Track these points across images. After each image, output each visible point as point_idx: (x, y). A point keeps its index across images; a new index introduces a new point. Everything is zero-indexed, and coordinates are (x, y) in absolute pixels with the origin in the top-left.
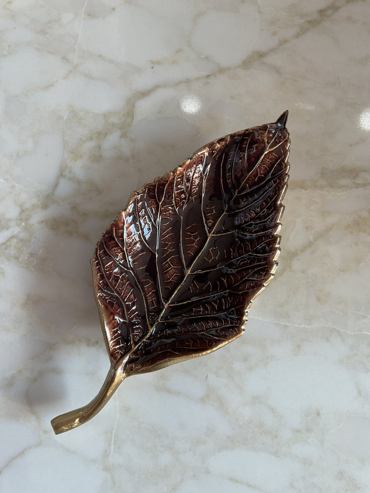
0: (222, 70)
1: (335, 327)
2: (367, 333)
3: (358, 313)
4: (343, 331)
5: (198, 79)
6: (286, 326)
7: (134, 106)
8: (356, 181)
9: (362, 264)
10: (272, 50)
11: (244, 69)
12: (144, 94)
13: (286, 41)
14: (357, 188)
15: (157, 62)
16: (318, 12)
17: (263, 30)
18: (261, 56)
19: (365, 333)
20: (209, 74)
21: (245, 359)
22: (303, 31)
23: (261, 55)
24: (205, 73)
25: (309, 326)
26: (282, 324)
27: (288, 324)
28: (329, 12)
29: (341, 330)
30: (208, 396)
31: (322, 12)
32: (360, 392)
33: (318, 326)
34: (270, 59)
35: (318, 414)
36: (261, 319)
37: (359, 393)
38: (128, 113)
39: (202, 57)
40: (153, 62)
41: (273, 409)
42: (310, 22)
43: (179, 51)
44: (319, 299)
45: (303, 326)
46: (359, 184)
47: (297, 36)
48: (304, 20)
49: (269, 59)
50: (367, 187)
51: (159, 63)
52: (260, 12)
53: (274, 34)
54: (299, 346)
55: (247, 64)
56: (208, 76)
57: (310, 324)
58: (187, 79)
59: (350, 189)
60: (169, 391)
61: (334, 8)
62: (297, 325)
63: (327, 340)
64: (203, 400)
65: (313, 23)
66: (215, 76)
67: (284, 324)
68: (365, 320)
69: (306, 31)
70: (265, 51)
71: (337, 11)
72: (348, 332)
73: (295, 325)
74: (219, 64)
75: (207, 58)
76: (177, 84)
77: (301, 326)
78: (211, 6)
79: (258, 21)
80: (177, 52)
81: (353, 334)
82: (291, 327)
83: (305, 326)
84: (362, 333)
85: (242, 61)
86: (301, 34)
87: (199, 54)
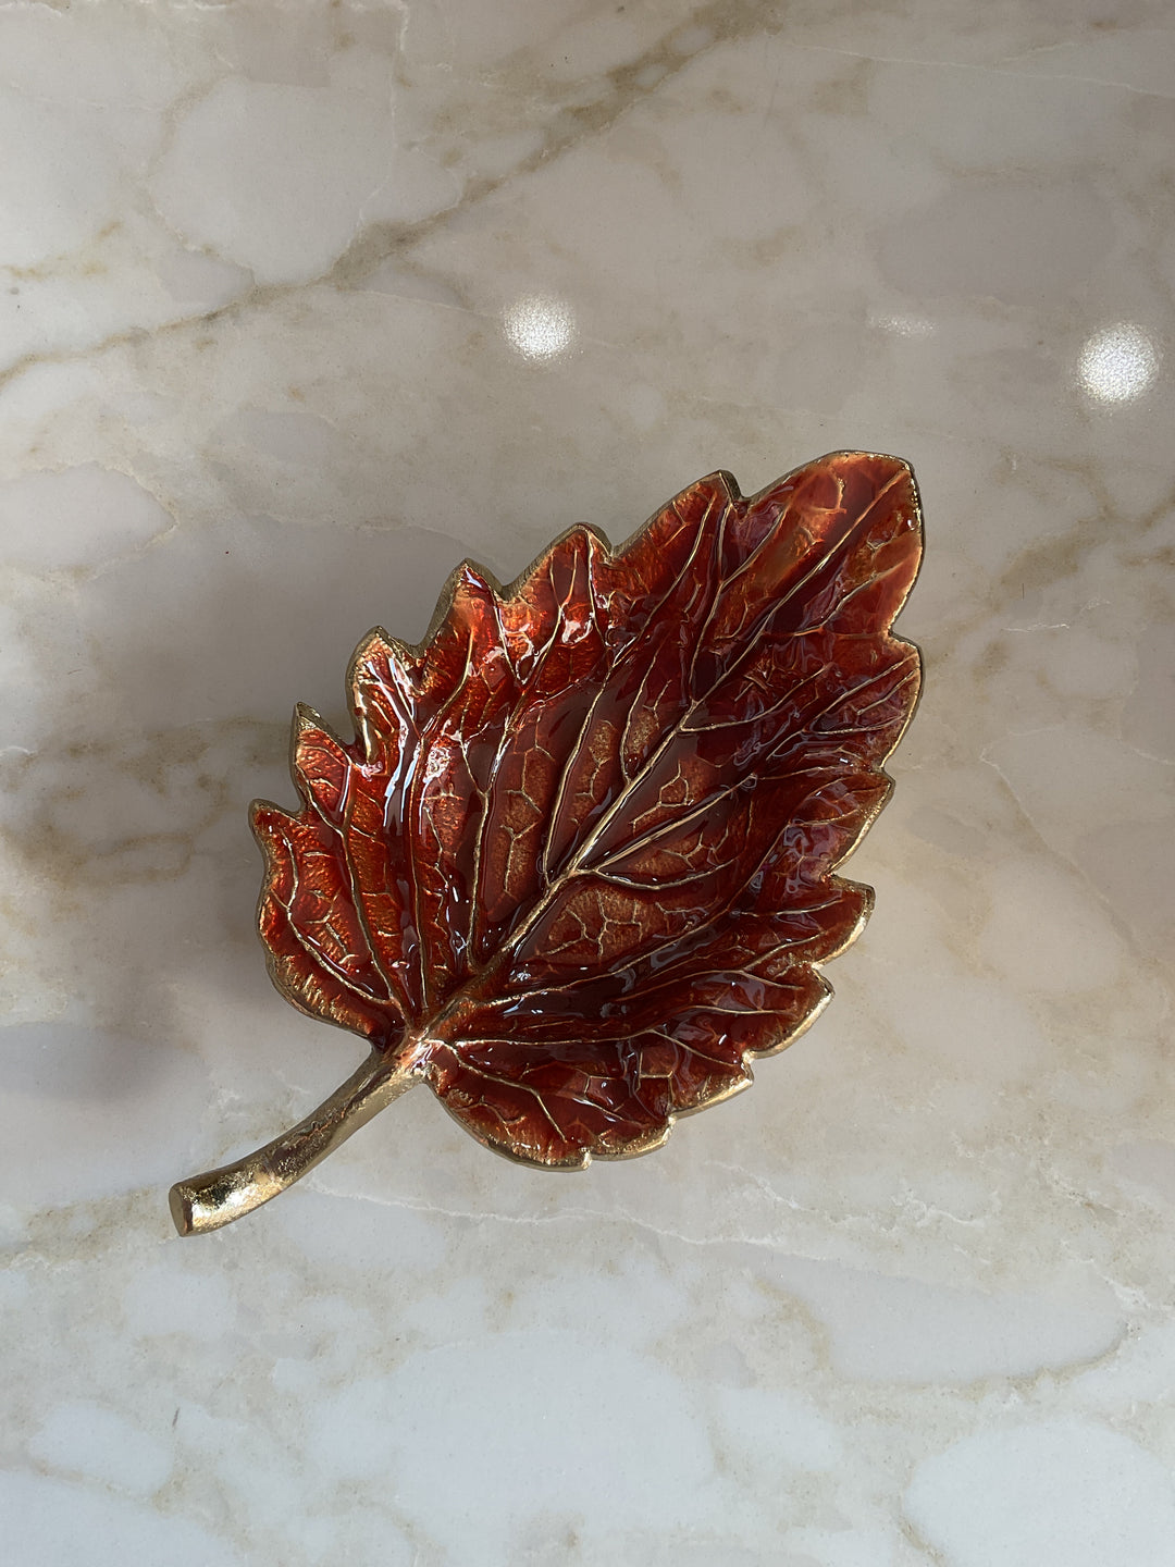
0: (259, 295)
1: (640, 1221)
2: (753, 1241)
3: (724, 1166)
4: (666, 1232)
5: (174, 327)
6: (463, 1223)
10: (444, 219)
11: (339, 289)
13: (492, 186)
15: (32, 271)
16: (609, 74)
17: (412, 145)
18: (402, 241)
19: (746, 1239)
20: (214, 311)
21: (316, 1349)
22: (555, 146)
23: (401, 238)
24: (202, 307)
25: (547, 1220)
26: (453, 1214)
27: (472, 1216)
28: (649, 76)
29: (659, 1231)
30: (179, 1486)
31: (624, 77)
32: (722, 1459)
33: (580, 1218)
34: (433, 253)
35: (571, 1540)
36: (376, 1200)
37: (720, 1459)
39: (192, 247)
40: (17, 273)
41: (408, 1526)
42: (578, 112)
43: (111, 228)
45: (527, 1221)
47: (533, 164)
48: (556, 108)
49: (431, 253)
51: (35, 273)
52: (402, 81)
53: (452, 158)
54: (510, 1295)
55: (349, 271)
56: (211, 317)
57: (552, 1212)
58: (135, 328)
60: (42, 1469)
61: (669, 59)
62: (505, 1218)
63: (611, 1267)
64: (162, 1498)
65: (591, 118)
66: (235, 316)
67: (459, 1214)
68: (744, 1194)
69: (565, 147)
70: (414, 221)
71: (676, 70)
72: (683, 1238)
73: (497, 1216)
74: (252, 273)
75: (209, 251)
76: (99, 348)
77: (518, 1221)
78: (231, 65)
79: (393, 114)
80: (105, 233)
81: (701, 1243)
82: (483, 1225)
83: (534, 1221)
84: (733, 1239)
85: (335, 261)
86: (547, 159)
87: (181, 238)
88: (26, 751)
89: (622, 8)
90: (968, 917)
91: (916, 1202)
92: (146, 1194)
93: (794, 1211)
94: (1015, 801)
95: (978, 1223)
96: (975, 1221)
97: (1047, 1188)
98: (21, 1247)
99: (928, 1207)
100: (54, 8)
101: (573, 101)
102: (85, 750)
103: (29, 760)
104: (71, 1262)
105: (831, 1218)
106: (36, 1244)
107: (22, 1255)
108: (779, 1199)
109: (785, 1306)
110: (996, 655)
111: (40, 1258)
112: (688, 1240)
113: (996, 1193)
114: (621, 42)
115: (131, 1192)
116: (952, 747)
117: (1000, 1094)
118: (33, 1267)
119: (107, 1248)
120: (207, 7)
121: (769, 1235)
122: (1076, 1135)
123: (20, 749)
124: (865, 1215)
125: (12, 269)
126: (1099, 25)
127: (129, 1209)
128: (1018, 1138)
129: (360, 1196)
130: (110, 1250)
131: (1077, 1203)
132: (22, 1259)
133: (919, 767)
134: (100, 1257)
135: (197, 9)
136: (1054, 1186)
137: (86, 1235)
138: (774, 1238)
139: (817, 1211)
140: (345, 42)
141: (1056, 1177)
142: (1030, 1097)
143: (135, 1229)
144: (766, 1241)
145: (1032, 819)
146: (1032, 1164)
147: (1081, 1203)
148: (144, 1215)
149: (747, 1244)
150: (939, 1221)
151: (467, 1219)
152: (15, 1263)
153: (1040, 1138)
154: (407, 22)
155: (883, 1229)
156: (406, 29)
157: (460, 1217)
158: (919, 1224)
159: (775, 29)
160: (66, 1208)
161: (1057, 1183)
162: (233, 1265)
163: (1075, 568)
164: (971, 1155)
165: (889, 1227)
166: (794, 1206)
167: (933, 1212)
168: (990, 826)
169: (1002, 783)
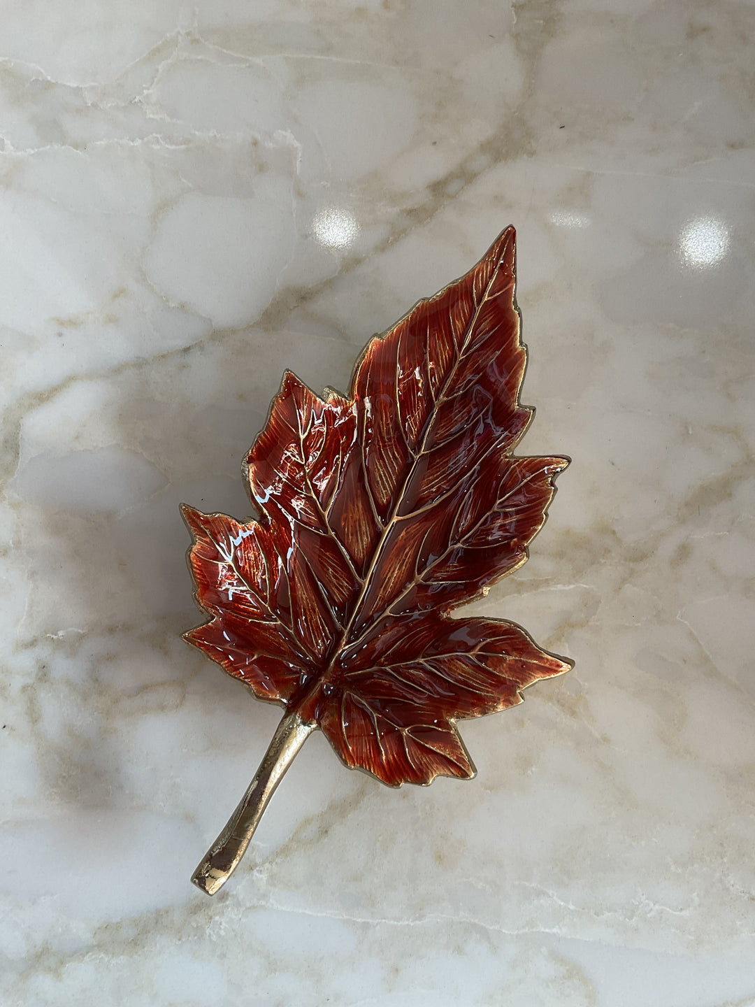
0: (216, 336)
1: (476, 921)
2: (547, 930)
3: (527, 884)
4: (493, 927)
5: (163, 356)
6: (366, 926)
7: (18, 426)
8: (516, 578)
9: (533, 769)
10: (329, 284)
11: (266, 330)
12: (42, 397)
13: (358, 260)
14: (519, 592)
15: (70, 322)
16: (429, 187)
18: (303, 298)
19: (543, 930)
20: (188, 345)
22: (396, 234)
23: (302, 295)
24: (180, 343)
25: (417, 922)
26: (359, 920)
27: (370, 921)
28: (453, 187)
29: (487, 927)
31: (438, 188)
33: (439, 920)
34: (323, 305)
36: (310, 913)
38: (6, 442)
39: (172, 305)
40: (61, 323)
42: (410, 212)
43: (120, 293)
44: (439, 858)
45: (407, 923)
46: (522, 583)
47: (383, 247)
48: (396, 210)
49: (321, 305)
50: (540, 590)
51: (74, 323)
52: (300, 194)
54: (397, 970)
55: (271, 318)
56: (186, 350)
57: (421, 917)
58: (138, 358)
59: (504, 596)
61: (465, 175)
62: (392, 922)
63: (459, 950)
65: (418, 215)
66: (202, 349)
67: (364, 920)
68: (542, 901)
69: (403, 235)
70: (310, 286)
71: (471, 182)
72: (504, 931)
73: (387, 921)
74: (210, 320)
75: (183, 307)
76: (115, 371)
77: (399, 924)
78: (190, 185)
79: (294, 215)
80: (116, 296)
81: (516, 933)
82: (378, 926)
83: (410, 923)
84: (534, 930)
85: (262, 313)
86: (392, 243)
87: (164, 299)
88: (80, 631)
89: (435, 143)
90: (674, 720)
91: (647, 901)
92: (167, 912)
93: (572, 911)
94: (700, 645)
95: (685, 913)
96: (683, 913)
97: (728, 889)
98: (90, 949)
99: (654, 904)
100: (77, 150)
101: (408, 205)
102: (118, 629)
103: (81, 637)
104: (122, 957)
105: (595, 914)
106: (99, 946)
107: (90, 954)
108: (562, 904)
109: (567, 970)
110: (684, 552)
111: (102, 955)
112: (506, 932)
113: (695, 894)
114: (435, 164)
115: (158, 911)
116: (659, 611)
117: (697, 831)
118: (98, 961)
119: (144, 947)
120: (173, 147)
121: (557, 927)
122: (744, 855)
123: (76, 630)
124: (616, 911)
125: (58, 320)
126: (733, 146)
127: (157, 923)
128: (708, 859)
129: (301, 911)
130: (146, 949)
131: (746, 898)
132: (91, 956)
133: (639, 624)
134: (140, 953)
135: (167, 148)
136: (731, 888)
137: (130, 940)
138: (560, 929)
139: (586, 910)
140: (262, 168)
141: (732, 882)
142: (715, 832)
143: (161, 935)
144: (554, 930)
145: (711, 656)
146: (718, 875)
147: (748, 898)
148: (167, 926)
149: (543, 932)
150: (662, 913)
151: (368, 923)
152: (87, 958)
153: (722, 858)
154: (300, 155)
155: (627, 919)
156: (300, 159)
157: (364, 922)
158: (649, 916)
159: (532, 154)
160: (117, 923)
161: (733, 886)
162: (223, 956)
163: (730, 495)
164: (680, 871)
165: (631, 918)
166: (572, 907)
167: (657, 907)
168: (685, 661)
169: (691, 634)
